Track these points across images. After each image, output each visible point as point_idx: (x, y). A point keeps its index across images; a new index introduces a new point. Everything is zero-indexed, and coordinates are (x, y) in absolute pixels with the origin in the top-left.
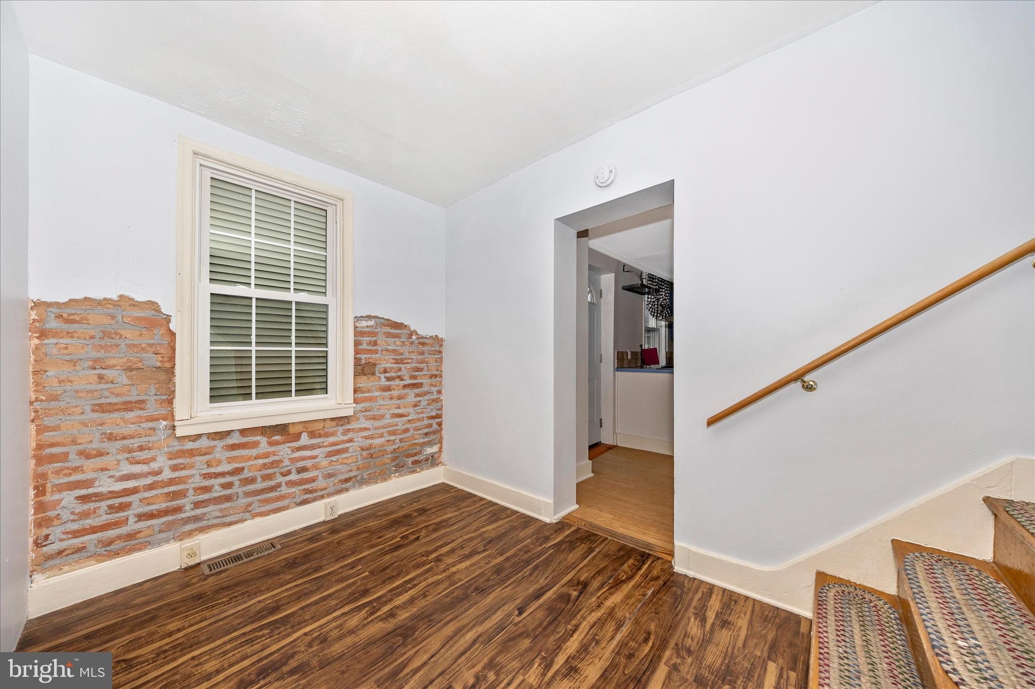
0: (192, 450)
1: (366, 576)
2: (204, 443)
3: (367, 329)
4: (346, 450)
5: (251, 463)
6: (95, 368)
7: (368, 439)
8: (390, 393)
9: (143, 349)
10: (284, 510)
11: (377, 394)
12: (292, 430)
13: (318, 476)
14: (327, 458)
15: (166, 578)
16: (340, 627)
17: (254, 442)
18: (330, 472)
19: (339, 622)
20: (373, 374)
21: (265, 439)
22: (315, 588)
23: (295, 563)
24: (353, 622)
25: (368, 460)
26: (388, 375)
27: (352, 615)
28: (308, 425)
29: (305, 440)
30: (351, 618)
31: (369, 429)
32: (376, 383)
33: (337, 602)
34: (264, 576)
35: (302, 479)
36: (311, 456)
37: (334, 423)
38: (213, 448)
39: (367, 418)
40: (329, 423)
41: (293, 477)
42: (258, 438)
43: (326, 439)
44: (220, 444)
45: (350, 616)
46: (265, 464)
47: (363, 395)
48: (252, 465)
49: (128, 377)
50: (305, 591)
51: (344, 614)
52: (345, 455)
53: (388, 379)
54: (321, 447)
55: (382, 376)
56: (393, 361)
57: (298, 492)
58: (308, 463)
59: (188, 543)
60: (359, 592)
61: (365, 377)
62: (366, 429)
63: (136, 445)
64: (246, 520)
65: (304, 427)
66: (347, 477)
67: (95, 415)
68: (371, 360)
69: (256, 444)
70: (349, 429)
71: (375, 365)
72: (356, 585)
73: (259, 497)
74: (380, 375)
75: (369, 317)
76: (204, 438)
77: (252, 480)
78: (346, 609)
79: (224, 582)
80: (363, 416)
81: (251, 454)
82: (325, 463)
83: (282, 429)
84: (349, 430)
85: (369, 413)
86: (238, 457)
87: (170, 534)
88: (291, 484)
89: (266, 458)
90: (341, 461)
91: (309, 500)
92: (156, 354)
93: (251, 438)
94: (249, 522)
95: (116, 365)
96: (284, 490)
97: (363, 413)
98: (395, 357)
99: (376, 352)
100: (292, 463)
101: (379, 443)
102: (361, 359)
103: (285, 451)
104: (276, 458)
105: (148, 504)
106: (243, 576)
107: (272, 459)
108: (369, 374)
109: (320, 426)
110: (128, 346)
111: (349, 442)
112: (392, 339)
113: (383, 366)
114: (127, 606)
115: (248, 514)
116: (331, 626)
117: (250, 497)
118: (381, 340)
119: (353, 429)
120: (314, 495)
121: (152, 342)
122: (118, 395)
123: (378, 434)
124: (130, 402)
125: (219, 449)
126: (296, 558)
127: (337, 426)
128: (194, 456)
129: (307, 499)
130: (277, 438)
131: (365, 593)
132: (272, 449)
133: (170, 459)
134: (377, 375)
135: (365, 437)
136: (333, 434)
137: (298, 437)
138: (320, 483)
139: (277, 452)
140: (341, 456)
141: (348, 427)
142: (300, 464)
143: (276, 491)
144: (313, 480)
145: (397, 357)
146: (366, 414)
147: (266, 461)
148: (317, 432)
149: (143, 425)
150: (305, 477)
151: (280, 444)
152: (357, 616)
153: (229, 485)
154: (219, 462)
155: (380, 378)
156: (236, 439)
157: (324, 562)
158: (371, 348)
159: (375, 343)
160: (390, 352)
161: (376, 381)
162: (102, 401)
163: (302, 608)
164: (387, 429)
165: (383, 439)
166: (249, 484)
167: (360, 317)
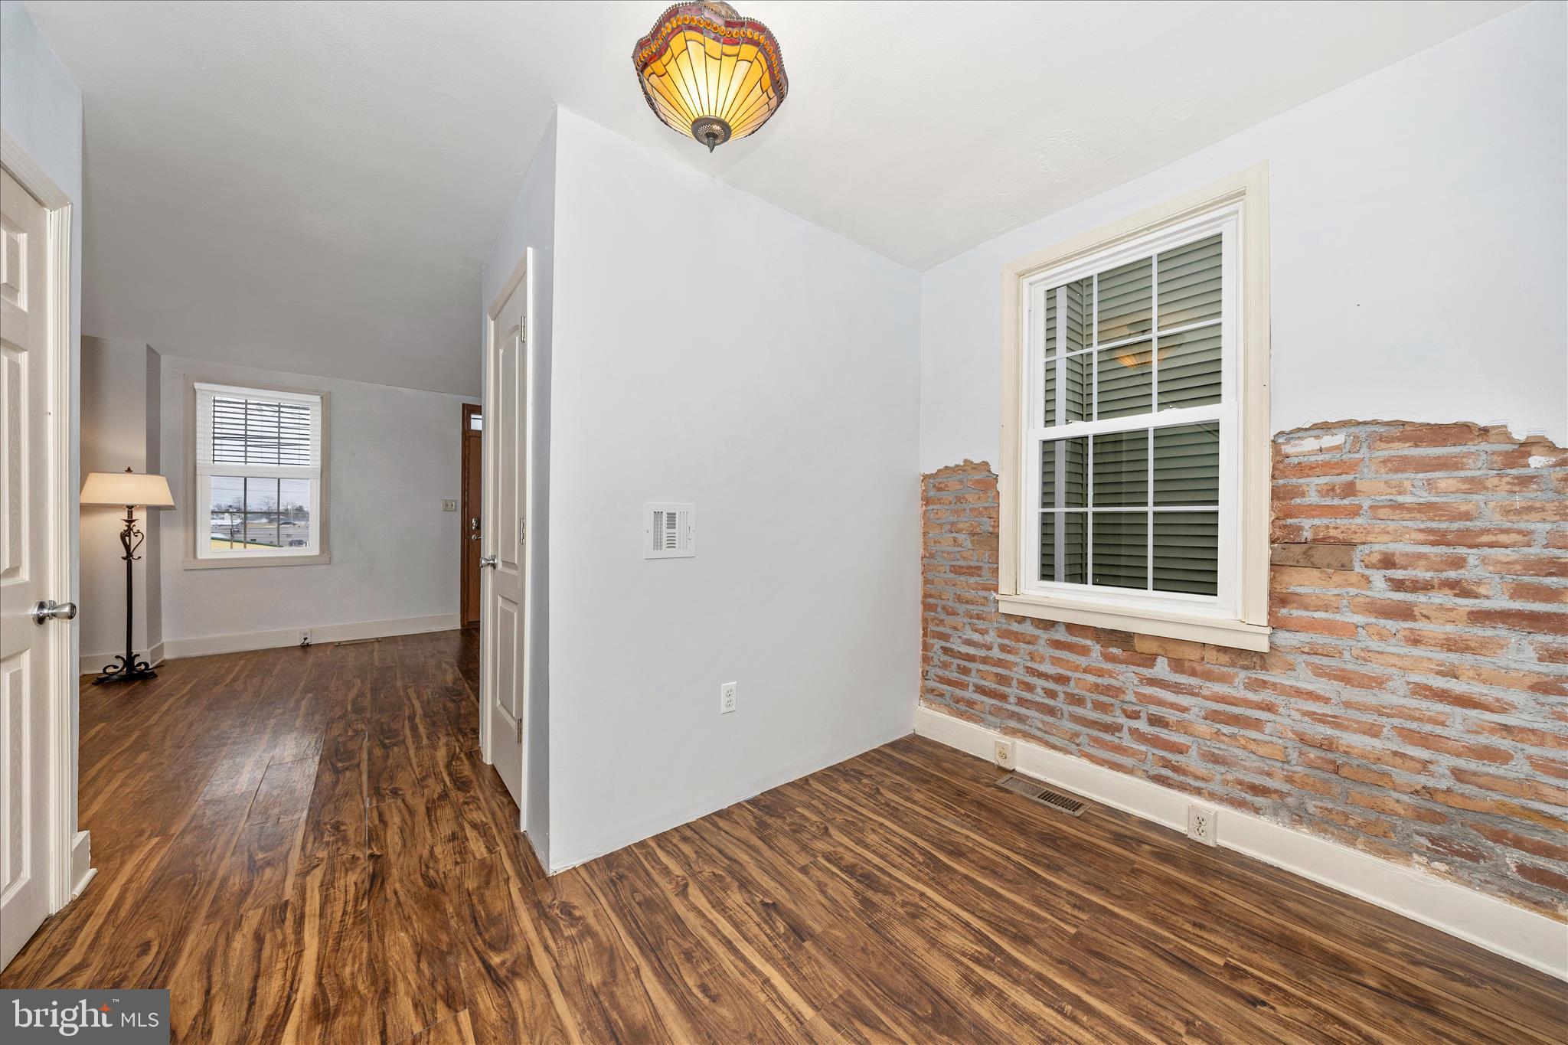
0: (1017, 633)
1: (1064, 931)
2: (1027, 629)
3: (1320, 458)
4: (1257, 725)
5: (1079, 675)
6: (952, 532)
7: (1320, 721)
8: (1409, 624)
9: (980, 513)
10: (1126, 773)
11: (1359, 619)
12: (1141, 646)
13: (1190, 747)
14: (1208, 722)
15: (982, 764)
16: (941, 925)
17: (1083, 647)
18: (1216, 751)
19: (949, 922)
20: (1345, 567)
21: (1098, 647)
22: (1010, 877)
23: (1054, 841)
24: (954, 939)
25: (1326, 775)
26: (1398, 574)
27: (967, 935)
28: (1170, 646)
29: (1161, 669)
30: (960, 934)
31: (1327, 701)
32: (1353, 591)
33: (990, 909)
34: (1014, 824)
35: (1157, 736)
36: (1175, 704)
37: (1224, 658)
38: (1037, 637)
39: (1319, 672)
40: (1211, 655)
41: (1142, 725)
42: (1089, 642)
43: (1208, 684)
44: (1044, 635)
45: (963, 932)
46: (1097, 685)
47: (1306, 614)
48: (1079, 679)
49: (972, 542)
50: (1000, 870)
51: (967, 924)
52: (1253, 734)
53: (1398, 585)
54: (1197, 695)
55: (1378, 578)
56: (1422, 537)
57: (1150, 756)
58: (1171, 715)
59: (1007, 740)
60: (1020, 931)
61: (1316, 573)
62: (1312, 696)
63: (975, 612)
64: (1071, 753)
65: (1161, 647)
66: (1257, 783)
67: (952, 576)
68: (1332, 533)
69: (1084, 651)
70: (1264, 682)
71: (1350, 545)
72: (1035, 924)
73: (1090, 731)
74: (1367, 572)
75: (1326, 427)
76: (1028, 622)
77: (1079, 701)
78: (976, 923)
79: (989, 799)
80: (1308, 664)
81: (1078, 662)
82: (1204, 728)
83: (1123, 639)
84: (1264, 684)
85: (1325, 661)
86: (1063, 660)
87: (997, 721)
88: (1135, 733)
89: (1099, 676)
90: (1243, 742)
91: (1170, 782)
92: (991, 518)
93: (1079, 639)
94: (1072, 758)
95: (963, 530)
96: (1127, 741)
97: (1305, 657)
98: (1434, 525)
99: (1354, 512)
100: (1141, 702)
101: (1359, 745)
102: (1300, 529)
103: (1127, 676)
104: (1113, 682)
105: (982, 678)
106: (1006, 809)
107: (1105, 681)
108: (1329, 566)
109: (1194, 654)
110: (972, 510)
111: (1263, 709)
112: (1421, 476)
113: (1377, 547)
114: (938, 763)
115: (1074, 747)
116: (941, 916)
117: (1076, 723)
118: (1373, 484)
119: (1274, 684)
120: (1182, 778)
121: (986, 505)
122: (965, 559)
123: (1358, 722)
124: (971, 567)
125: (1042, 642)
126: (1065, 838)
127: (1233, 665)
128: (1019, 641)
129: (1168, 778)
130: (1115, 650)
131: (1022, 939)
132: (1108, 666)
133: (999, 636)
134: (1357, 569)
135: (1310, 714)
136: (1223, 679)
137: (1150, 660)
138: (1192, 761)
139: (1115, 673)
140: (1243, 732)
141: (1262, 675)
142: (1154, 710)
143: (1113, 734)
144: (1180, 750)
145: (1444, 526)
146: (1316, 660)
147: (1100, 681)
148: (1187, 664)
149: (980, 593)
150: (1163, 736)
151: (1121, 662)
152: (967, 942)
153: (1051, 694)
154: (1042, 660)
155: (1368, 580)
156: (1061, 635)
157: (1072, 870)
158: (1336, 502)
159: (1350, 490)
160: (1410, 510)
161: (1352, 585)
162: (955, 563)
163: (966, 877)
164: (1396, 722)
165: (1377, 743)
166: (1075, 704)
167: (1291, 432)
